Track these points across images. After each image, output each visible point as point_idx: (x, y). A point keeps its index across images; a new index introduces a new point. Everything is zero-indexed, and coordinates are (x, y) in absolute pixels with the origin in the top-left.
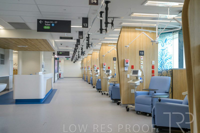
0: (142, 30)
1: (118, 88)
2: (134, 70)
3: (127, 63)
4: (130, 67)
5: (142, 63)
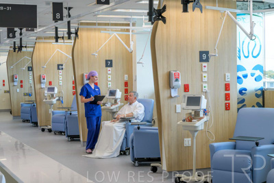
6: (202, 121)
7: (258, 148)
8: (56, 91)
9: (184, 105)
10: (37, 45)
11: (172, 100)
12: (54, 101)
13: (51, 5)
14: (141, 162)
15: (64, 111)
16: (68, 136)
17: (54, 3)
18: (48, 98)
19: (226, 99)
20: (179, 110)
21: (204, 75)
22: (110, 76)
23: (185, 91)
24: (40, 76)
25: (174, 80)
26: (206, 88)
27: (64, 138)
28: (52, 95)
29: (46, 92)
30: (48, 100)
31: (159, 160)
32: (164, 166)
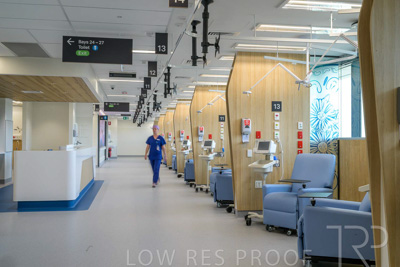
0: (277, 58)
1: (230, 178)
2: (261, 140)
3: (247, 127)
4: (254, 135)
5: (277, 127)
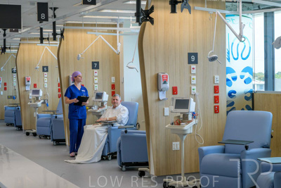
6: (191, 124)
7: (248, 152)
8: (41, 93)
9: (173, 108)
10: (21, 46)
11: (160, 102)
12: (39, 104)
13: (36, 5)
14: (129, 167)
15: (49, 114)
16: (54, 140)
17: (38, 3)
18: (32, 101)
19: (215, 102)
20: (167, 113)
21: (193, 77)
22: (96, 78)
23: (174, 94)
24: (25, 78)
25: (162, 82)
26: (195, 91)
27: (49, 142)
28: (37, 98)
29: (31, 94)
30: (33, 103)
31: (146, 164)
32: (152, 170)
